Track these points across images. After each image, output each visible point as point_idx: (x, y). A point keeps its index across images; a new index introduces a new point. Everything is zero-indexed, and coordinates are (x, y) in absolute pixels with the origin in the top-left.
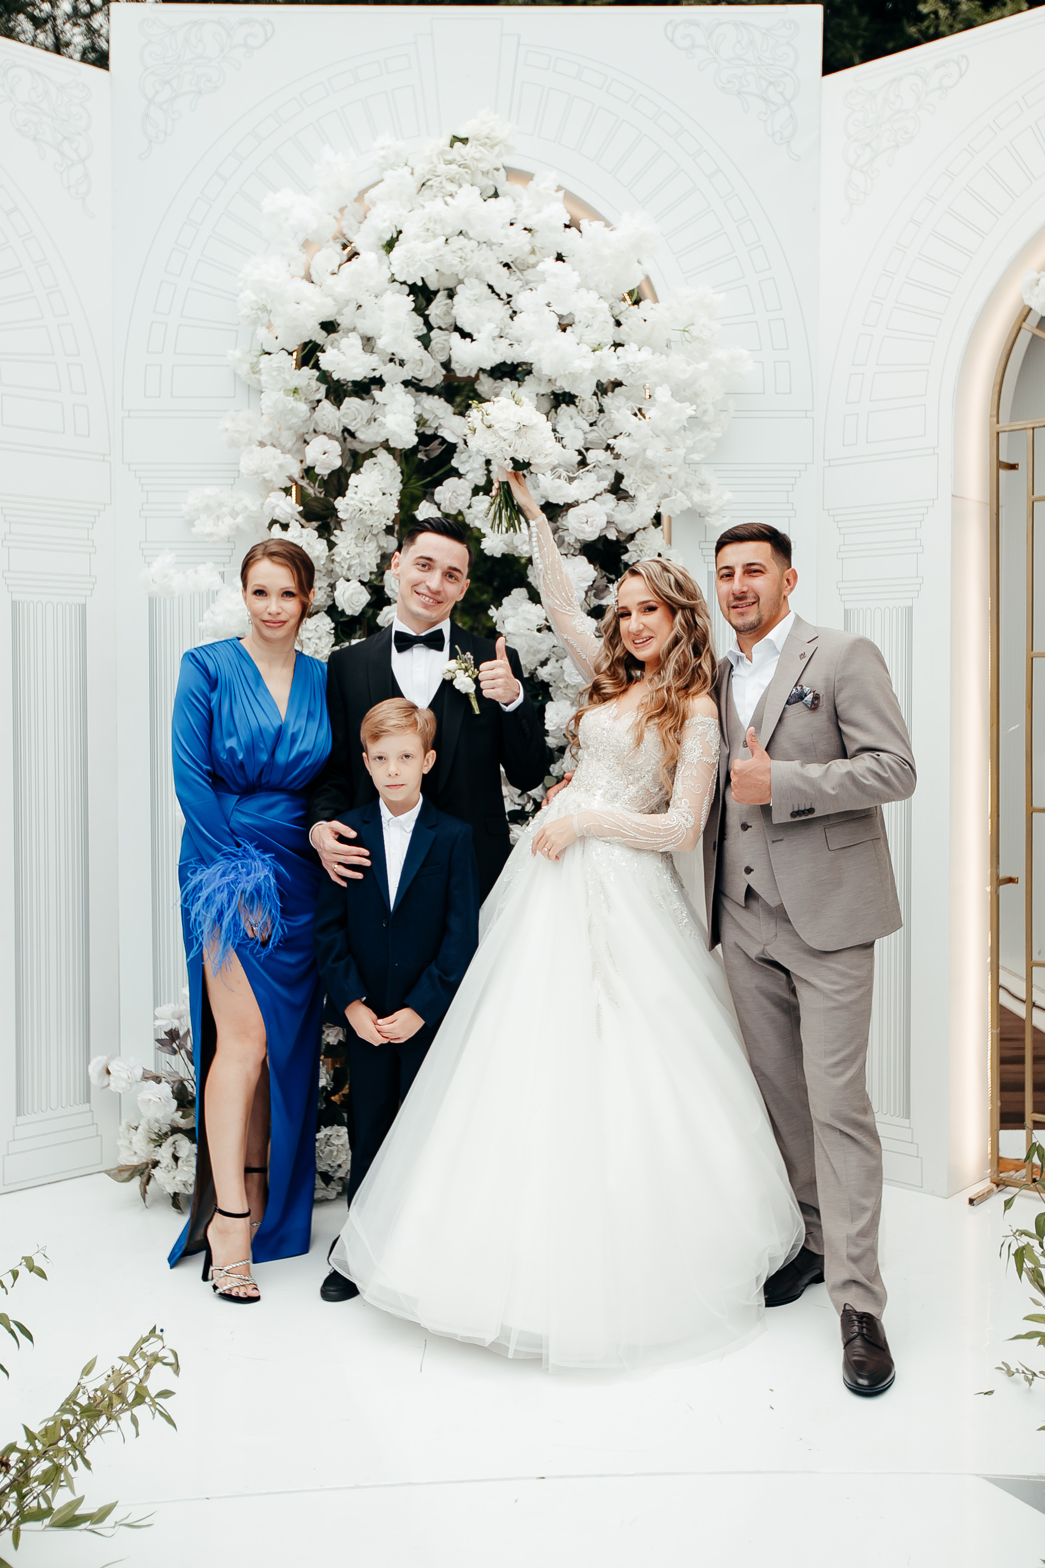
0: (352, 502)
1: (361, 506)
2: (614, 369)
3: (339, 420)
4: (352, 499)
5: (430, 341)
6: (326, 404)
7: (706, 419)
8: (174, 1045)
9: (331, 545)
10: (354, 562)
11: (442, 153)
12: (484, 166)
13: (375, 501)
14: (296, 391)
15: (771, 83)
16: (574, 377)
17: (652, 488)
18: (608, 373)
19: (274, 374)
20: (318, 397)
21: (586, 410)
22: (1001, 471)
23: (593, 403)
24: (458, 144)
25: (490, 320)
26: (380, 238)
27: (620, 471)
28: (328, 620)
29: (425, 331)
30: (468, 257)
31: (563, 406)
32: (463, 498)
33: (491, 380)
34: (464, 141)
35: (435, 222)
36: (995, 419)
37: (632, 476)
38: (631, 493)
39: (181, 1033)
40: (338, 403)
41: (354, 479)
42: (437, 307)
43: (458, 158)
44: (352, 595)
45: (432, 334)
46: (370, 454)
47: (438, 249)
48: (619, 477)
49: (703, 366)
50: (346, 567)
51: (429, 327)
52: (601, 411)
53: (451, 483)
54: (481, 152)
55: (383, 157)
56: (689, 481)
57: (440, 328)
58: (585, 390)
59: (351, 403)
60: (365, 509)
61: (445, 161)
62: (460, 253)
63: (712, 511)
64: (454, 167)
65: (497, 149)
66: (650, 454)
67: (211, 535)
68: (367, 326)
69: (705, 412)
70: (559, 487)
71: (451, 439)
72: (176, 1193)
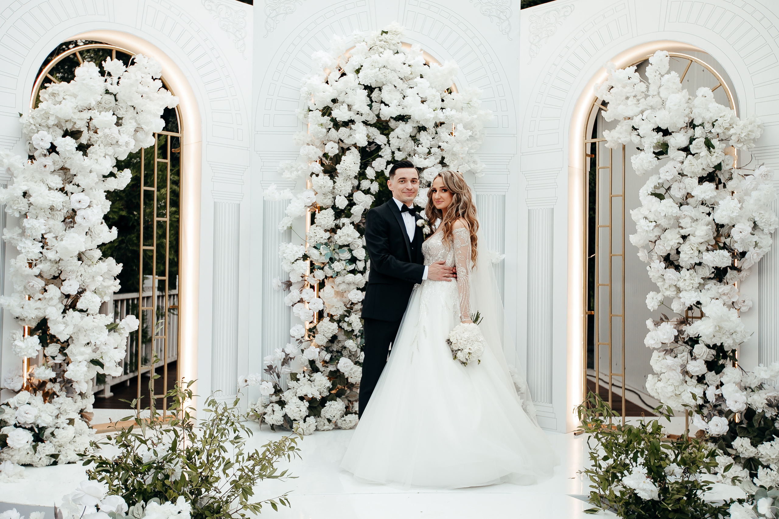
0: (343, 166)
1: (346, 168)
2: (442, 117)
3: (338, 136)
4: (343, 165)
5: (372, 106)
6: (333, 130)
7: (476, 137)
8: (271, 372)
9: (334, 182)
10: (342, 189)
11: (378, 37)
12: (394, 42)
13: (351, 166)
14: (322, 125)
15: (501, 12)
16: (427, 120)
17: (456, 162)
18: (439, 119)
19: (314, 118)
20: (330, 127)
21: (431, 133)
22: (587, 157)
23: (433, 130)
24: (384, 34)
25: (395, 99)
26: (354, 68)
27: (443, 156)
28: (332, 211)
29: (370, 103)
30: (387, 76)
31: (422, 131)
32: (383, 166)
33: (394, 121)
34: (386, 33)
35: (375, 63)
36: (585, 138)
37: (448, 158)
38: (448, 164)
39: (273, 367)
40: (337, 130)
41: (343, 158)
42: (375, 94)
43: (384, 39)
44: (342, 201)
45: (373, 104)
46: (348, 149)
47: (376, 73)
48: (443, 158)
49: (475, 116)
50: (339, 191)
51: (372, 101)
52: (436, 133)
53: (378, 159)
54: (393, 37)
55: (356, 38)
56: (469, 160)
57: (376, 102)
58: (430, 125)
59: (342, 129)
60: (348, 169)
61: (379, 40)
62: (384, 74)
63: (478, 171)
64: (382, 42)
65: (399, 36)
66: (454, 149)
67: (289, 178)
68: (349, 101)
69: (476, 134)
70: (421, 161)
71: (379, 143)
72: (273, 425)
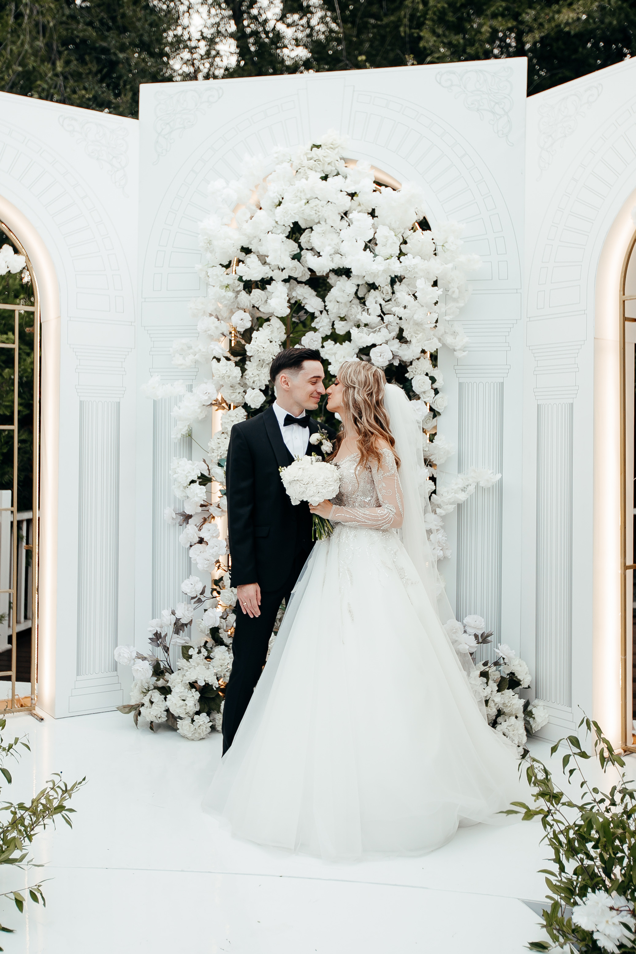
0: (253, 347)
1: (258, 349)
2: (397, 270)
3: (250, 302)
4: (253, 345)
5: (301, 256)
6: (243, 293)
7: (454, 296)
8: (158, 642)
9: (243, 370)
10: (256, 379)
11: (306, 154)
12: (328, 160)
13: (265, 346)
14: (227, 286)
15: (496, 103)
16: (375, 275)
17: (420, 336)
18: (394, 271)
19: (215, 277)
20: (239, 289)
21: (384, 292)
22: (626, 323)
23: (389, 289)
24: (315, 149)
25: (329, 245)
26: (273, 202)
27: (402, 327)
28: (243, 410)
29: (299, 251)
30: (320, 210)
31: (372, 290)
32: (316, 343)
33: (336, 277)
34: (318, 147)
35: (301, 192)
36: (622, 293)
37: (408, 330)
38: (408, 339)
39: (162, 636)
40: (250, 292)
41: (255, 334)
42: (304, 238)
43: (315, 156)
44: (254, 397)
45: (302, 253)
46: (268, 320)
47: (301, 207)
48: (401, 330)
49: (450, 266)
50: (252, 382)
51: (301, 249)
52: (393, 293)
53: (310, 334)
54: (327, 152)
55: (277, 158)
56: (447, 331)
57: (307, 249)
58: (383, 281)
59: (256, 292)
60: (260, 350)
61: (308, 158)
62: (315, 208)
63: (456, 348)
64: (312, 161)
65: (337, 150)
66: (415, 317)
67: (181, 365)
68: (262, 251)
69: (454, 292)
70: (361, 337)
71: (311, 310)
72: (152, 722)
